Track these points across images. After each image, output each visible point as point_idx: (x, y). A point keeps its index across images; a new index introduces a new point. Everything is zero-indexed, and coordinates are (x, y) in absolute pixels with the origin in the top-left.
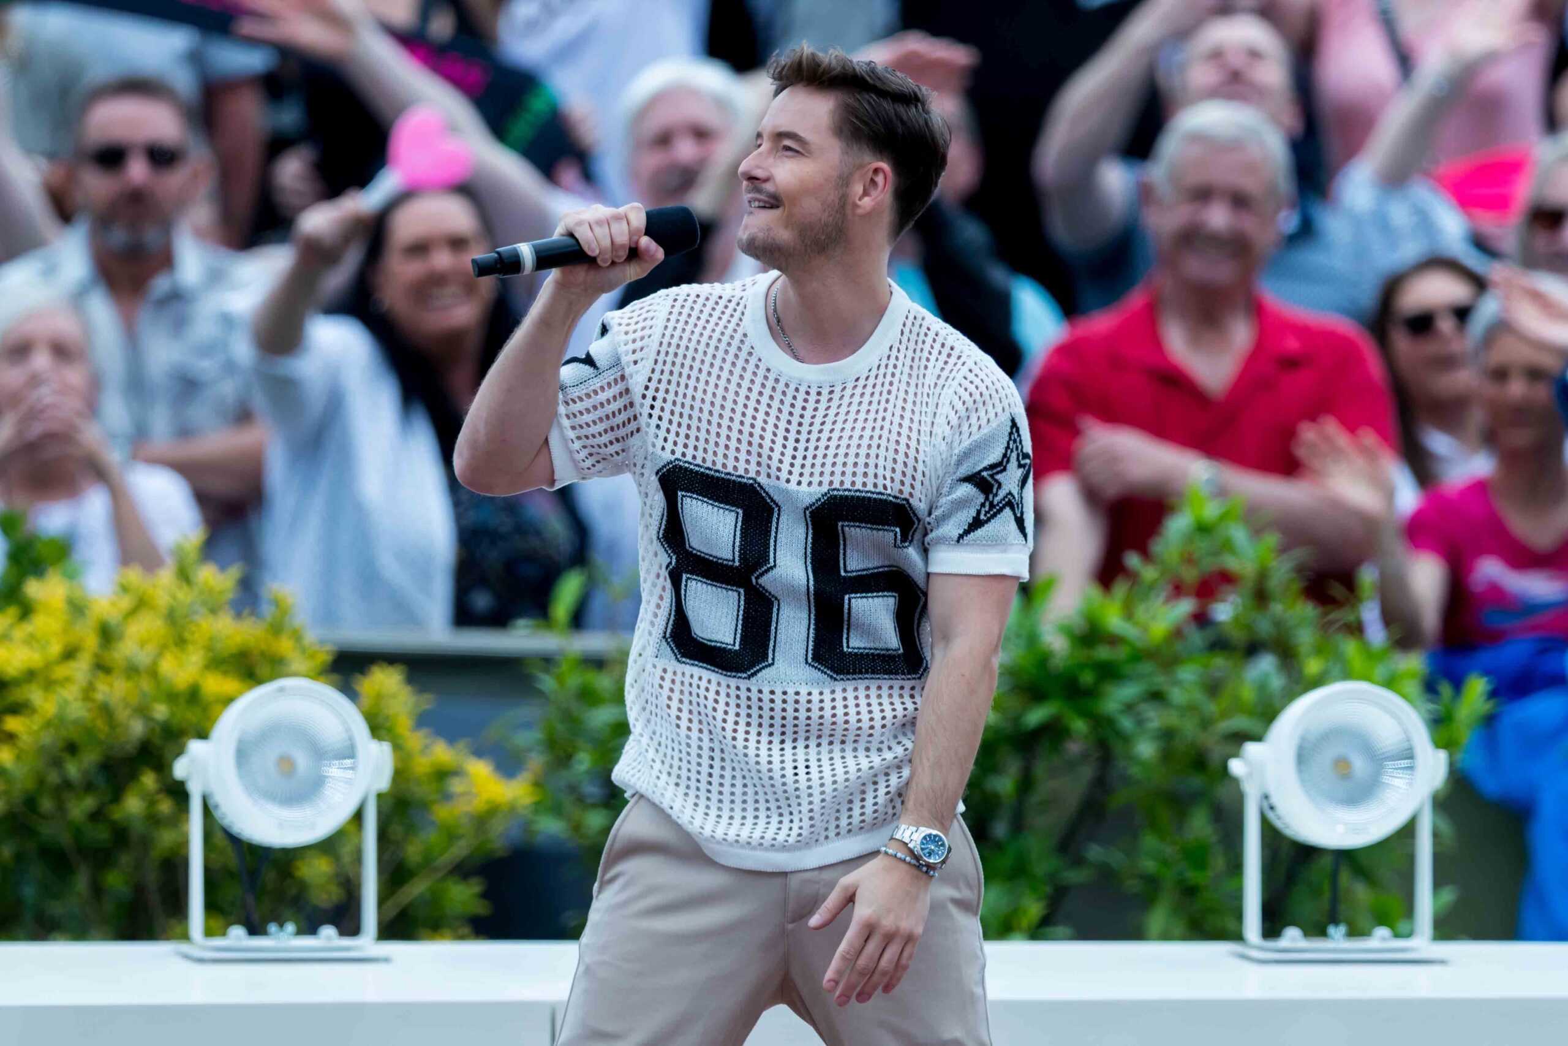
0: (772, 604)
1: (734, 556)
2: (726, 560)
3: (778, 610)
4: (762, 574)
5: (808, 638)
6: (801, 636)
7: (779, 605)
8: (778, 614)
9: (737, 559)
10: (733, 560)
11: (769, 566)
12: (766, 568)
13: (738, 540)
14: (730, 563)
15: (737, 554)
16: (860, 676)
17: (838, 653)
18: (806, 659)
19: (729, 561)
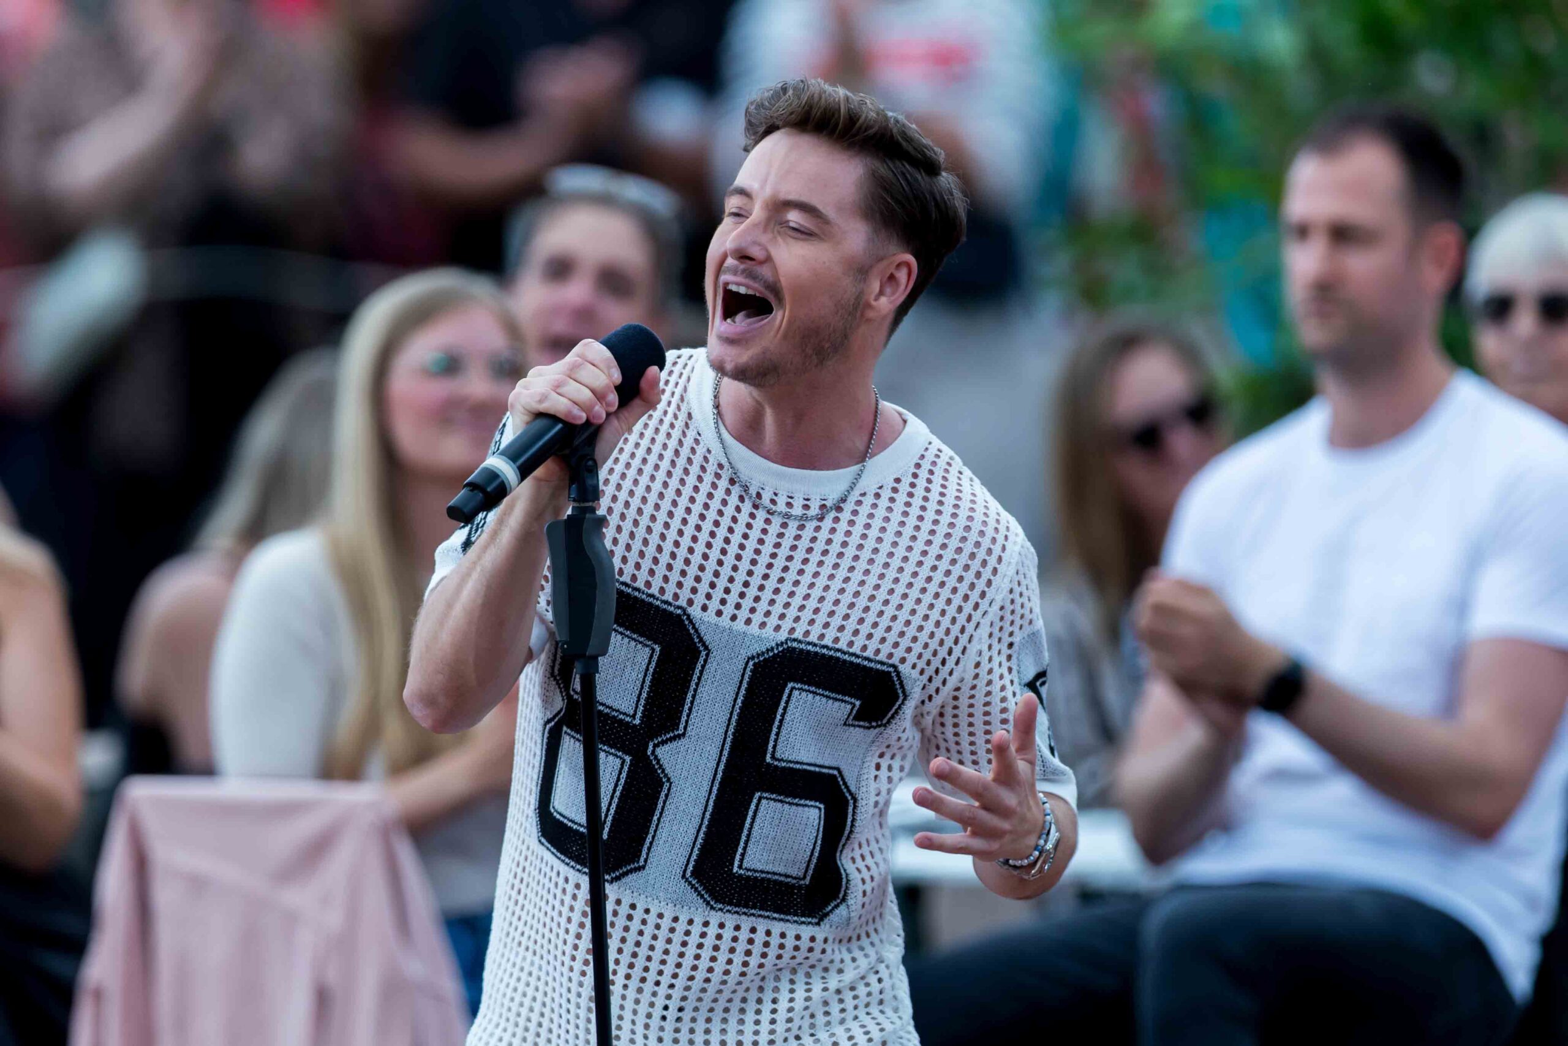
0: (662, 785)
1: (635, 711)
2: (624, 714)
3: (667, 796)
4: (664, 743)
5: (694, 843)
6: (686, 839)
7: (669, 790)
8: (665, 802)
9: (639, 715)
10: (634, 716)
11: (676, 733)
12: (672, 735)
13: (646, 689)
14: (628, 719)
15: (641, 708)
16: (745, 910)
17: (725, 872)
18: (685, 871)
19: (628, 715)
